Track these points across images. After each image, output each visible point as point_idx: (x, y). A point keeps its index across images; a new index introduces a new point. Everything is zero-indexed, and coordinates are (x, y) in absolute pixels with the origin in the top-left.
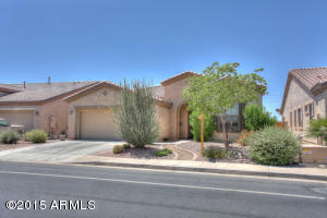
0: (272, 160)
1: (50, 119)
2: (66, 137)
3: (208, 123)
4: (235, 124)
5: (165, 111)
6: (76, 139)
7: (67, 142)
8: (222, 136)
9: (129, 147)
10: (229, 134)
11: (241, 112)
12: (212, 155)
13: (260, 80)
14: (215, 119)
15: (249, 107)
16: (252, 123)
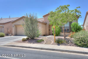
0: (84, 45)
1: (8, 29)
2: (12, 35)
3: (58, 29)
4: (68, 30)
5: (44, 26)
6: (15, 35)
7: (12, 36)
8: (63, 34)
9: (29, 39)
10: (66, 33)
11: (70, 25)
12: (59, 42)
13: (78, 12)
14: (61, 28)
15: (73, 23)
16: (74, 29)
